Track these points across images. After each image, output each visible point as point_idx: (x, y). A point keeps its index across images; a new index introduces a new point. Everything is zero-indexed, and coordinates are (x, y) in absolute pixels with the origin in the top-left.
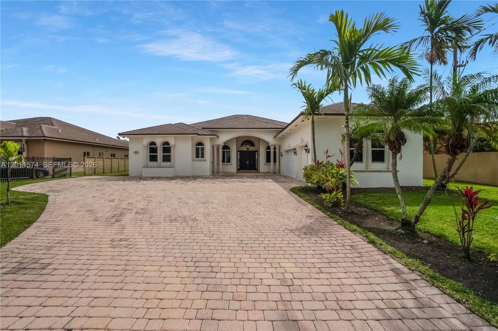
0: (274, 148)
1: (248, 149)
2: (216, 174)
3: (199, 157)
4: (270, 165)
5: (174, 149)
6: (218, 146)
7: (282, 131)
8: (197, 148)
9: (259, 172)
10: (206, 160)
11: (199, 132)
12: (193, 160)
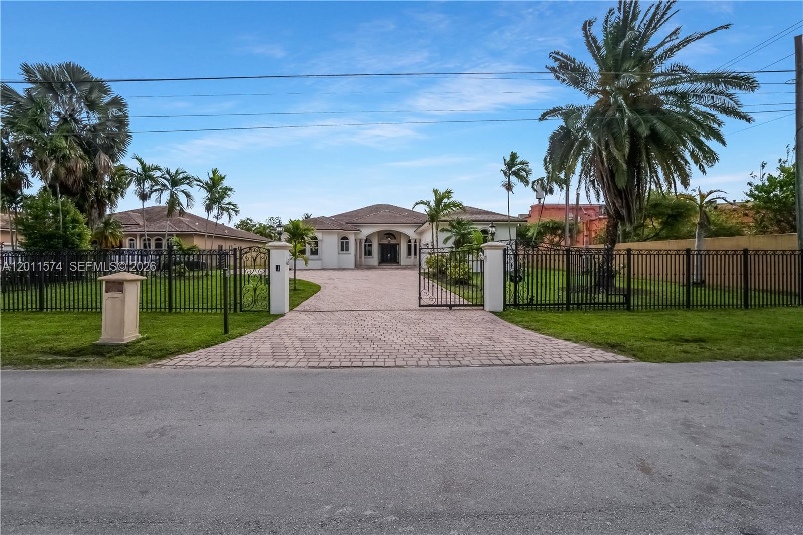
0: (414, 241)
1: (389, 242)
2: (358, 266)
3: (343, 251)
4: (411, 258)
5: (321, 243)
6: (360, 240)
7: (421, 226)
8: (342, 242)
9: (400, 265)
10: (350, 254)
11: (344, 228)
12: (339, 254)
